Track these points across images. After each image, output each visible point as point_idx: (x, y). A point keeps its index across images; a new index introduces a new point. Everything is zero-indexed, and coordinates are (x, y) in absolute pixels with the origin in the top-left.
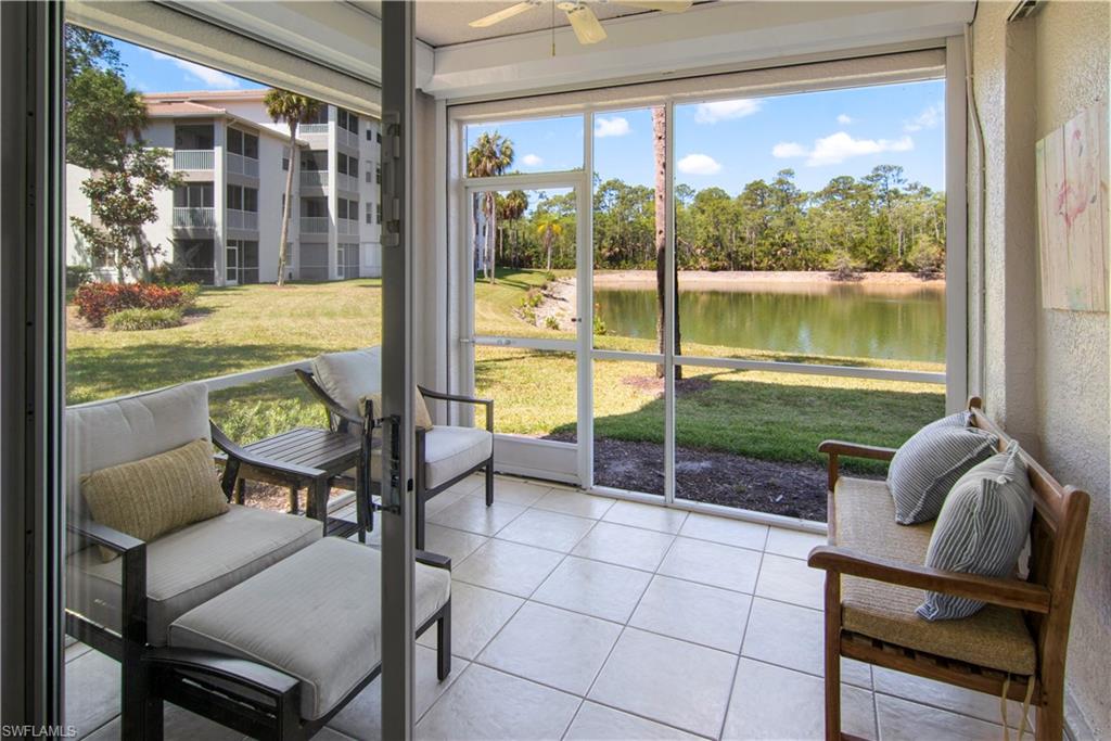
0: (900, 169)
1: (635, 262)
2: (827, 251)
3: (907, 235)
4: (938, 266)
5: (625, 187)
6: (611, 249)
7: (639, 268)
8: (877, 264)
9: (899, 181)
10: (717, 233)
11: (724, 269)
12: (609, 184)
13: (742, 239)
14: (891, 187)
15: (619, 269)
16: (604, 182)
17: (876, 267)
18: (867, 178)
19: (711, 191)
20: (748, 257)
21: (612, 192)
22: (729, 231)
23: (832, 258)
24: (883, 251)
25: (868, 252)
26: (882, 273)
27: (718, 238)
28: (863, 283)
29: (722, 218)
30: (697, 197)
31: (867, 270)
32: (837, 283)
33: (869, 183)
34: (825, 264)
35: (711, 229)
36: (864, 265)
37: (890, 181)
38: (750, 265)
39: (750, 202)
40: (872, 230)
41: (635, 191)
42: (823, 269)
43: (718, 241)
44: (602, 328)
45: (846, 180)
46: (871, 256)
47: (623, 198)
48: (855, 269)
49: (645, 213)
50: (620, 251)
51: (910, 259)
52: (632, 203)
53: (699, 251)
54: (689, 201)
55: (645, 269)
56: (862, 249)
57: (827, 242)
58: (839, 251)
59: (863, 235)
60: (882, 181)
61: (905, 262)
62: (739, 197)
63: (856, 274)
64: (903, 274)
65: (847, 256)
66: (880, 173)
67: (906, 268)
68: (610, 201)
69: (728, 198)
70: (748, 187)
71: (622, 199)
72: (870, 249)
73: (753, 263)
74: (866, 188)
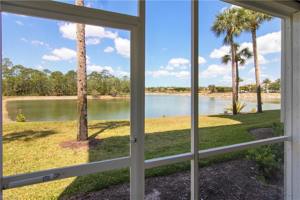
0: (108, 71)
1: (28, 93)
2: (91, 90)
3: (110, 86)
4: (116, 94)
5: (23, 68)
6: (17, 89)
7: (30, 95)
8: (103, 94)
9: (108, 74)
10: (59, 85)
11: (62, 95)
12: (16, 66)
13: (67, 87)
14: (106, 75)
15: (21, 96)
16: (14, 65)
18: (101, 72)
19: (57, 72)
20: (69, 92)
21: (18, 69)
22: (63, 84)
23: (93, 92)
24: (105, 90)
25: (101, 91)
26: (105, 96)
27: (59, 86)
28: (100, 98)
29: (61, 80)
30: (52, 73)
31: (101, 95)
32: (94, 98)
33: (101, 74)
34: (91, 94)
35: (57, 84)
36: (100, 94)
37: (106, 74)
39: (69, 76)
40: (102, 85)
41: (28, 70)
42: (91, 95)
43: (60, 87)
44: (23, 119)
45: (96, 72)
46: (102, 92)
47: (24, 72)
48: (98, 95)
49: (32, 77)
50: (22, 90)
51: (111, 92)
52: (27, 74)
53: (53, 90)
54: (49, 75)
55: (32, 95)
56: (100, 90)
57: (91, 88)
58: (94, 90)
59: (100, 86)
60: (104, 73)
61: (110, 93)
62: (66, 75)
63: (98, 96)
64: (109, 96)
65: (97, 92)
66: (104, 71)
67: (110, 94)
68: (17, 73)
69: (63, 75)
70: (69, 72)
72: (102, 90)
73: (70, 93)
74: (100, 75)
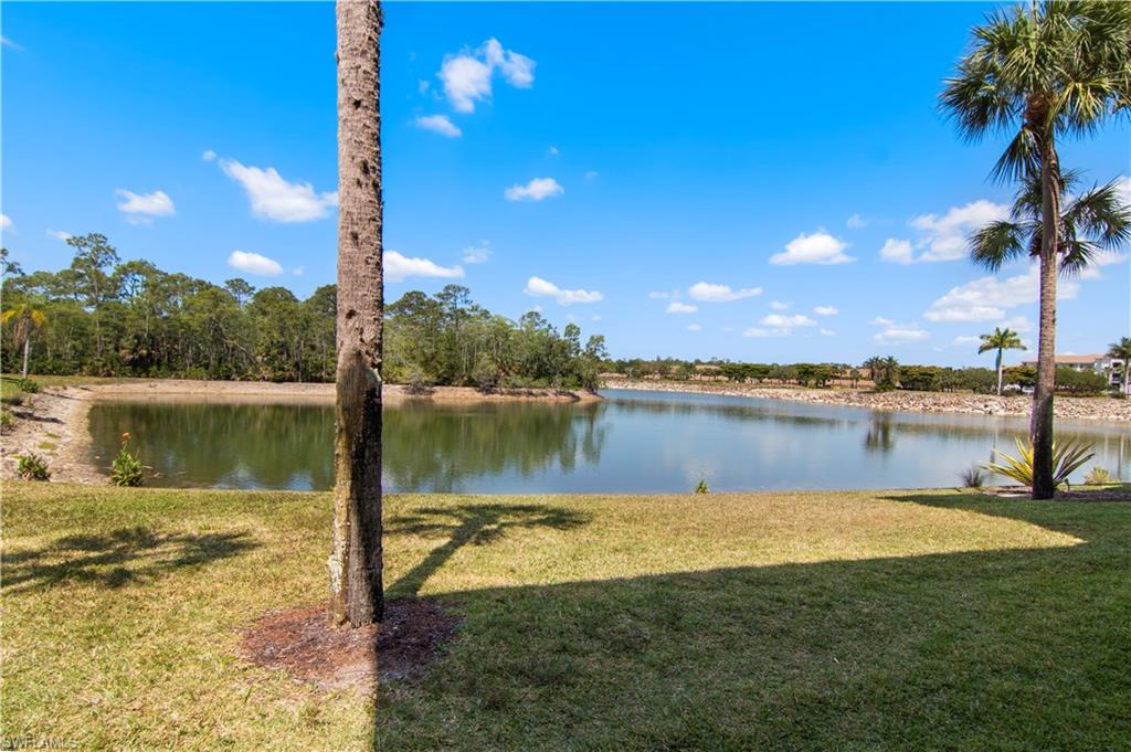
0: (467, 291)
1: (172, 369)
2: (400, 365)
3: (471, 353)
4: (496, 381)
5: (157, 272)
6: (134, 351)
7: (178, 377)
8: (445, 379)
9: (466, 302)
10: (283, 339)
11: (291, 380)
12: (131, 265)
13: (313, 347)
14: (459, 307)
15: (148, 377)
16: (124, 262)
17: (445, 381)
18: (439, 296)
19: (275, 291)
20: (319, 368)
21: (137, 277)
22: (297, 338)
23: (406, 372)
24: (451, 367)
25: (439, 367)
26: (450, 388)
27: (283, 345)
28: (434, 397)
29: (290, 323)
30: (258, 295)
31: (437, 384)
32: (410, 396)
33: (438, 301)
34: (399, 377)
35: (276, 335)
36: (435, 380)
37: (459, 301)
38: (321, 377)
39: (321, 307)
40: (442, 346)
41: (173, 279)
42: (396, 382)
43: (284, 348)
44: (135, 470)
45: (419, 296)
46: (441, 371)
47: (155, 286)
48: (426, 383)
49: (186, 308)
50: (149, 354)
51: (474, 374)
52: (168, 293)
53: (259, 358)
54: (247, 299)
55: (186, 377)
56: (434, 363)
57: (400, 356)
58: (413, 365)
59: (434, 350)
60: (452, 300)
61: (470, 377)
62: (307, 301)
63: (427, 388)
64: (467, 389)
65: (420, 370)
66: (451, 291)
67: (470, 383)
68: (134, 289)
69: (296, 301)
70: (320, 291)
71: (153, 287)
72: (441, 364)
73: (323, 374)
74: (435, 304)
